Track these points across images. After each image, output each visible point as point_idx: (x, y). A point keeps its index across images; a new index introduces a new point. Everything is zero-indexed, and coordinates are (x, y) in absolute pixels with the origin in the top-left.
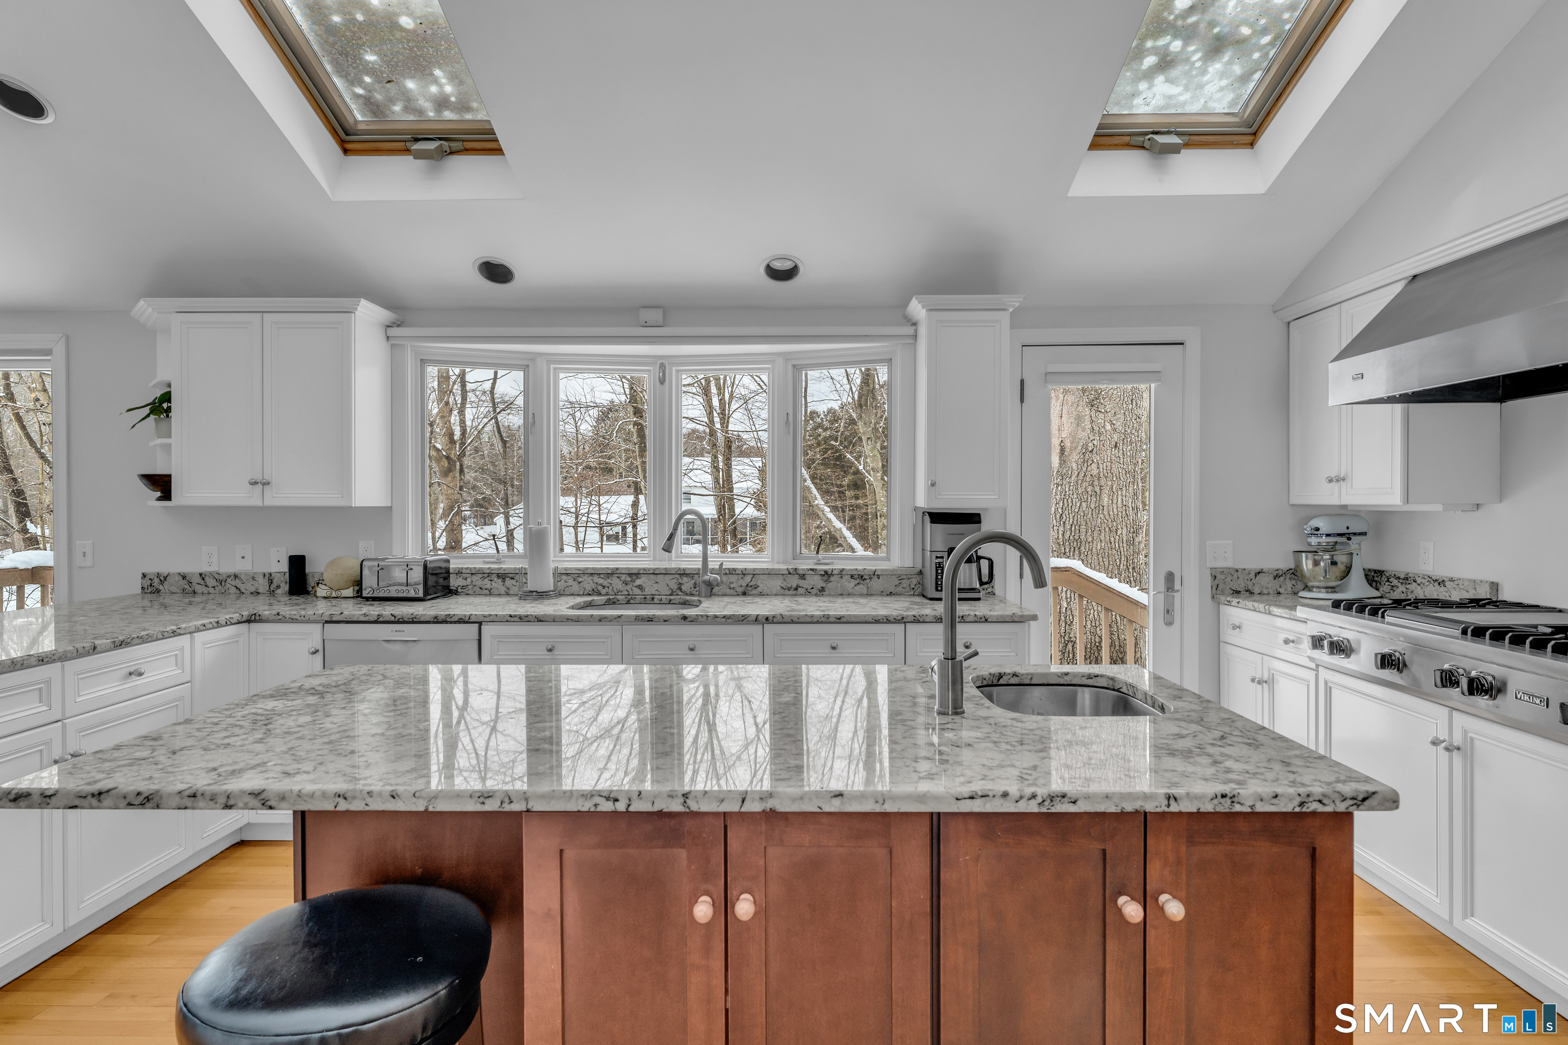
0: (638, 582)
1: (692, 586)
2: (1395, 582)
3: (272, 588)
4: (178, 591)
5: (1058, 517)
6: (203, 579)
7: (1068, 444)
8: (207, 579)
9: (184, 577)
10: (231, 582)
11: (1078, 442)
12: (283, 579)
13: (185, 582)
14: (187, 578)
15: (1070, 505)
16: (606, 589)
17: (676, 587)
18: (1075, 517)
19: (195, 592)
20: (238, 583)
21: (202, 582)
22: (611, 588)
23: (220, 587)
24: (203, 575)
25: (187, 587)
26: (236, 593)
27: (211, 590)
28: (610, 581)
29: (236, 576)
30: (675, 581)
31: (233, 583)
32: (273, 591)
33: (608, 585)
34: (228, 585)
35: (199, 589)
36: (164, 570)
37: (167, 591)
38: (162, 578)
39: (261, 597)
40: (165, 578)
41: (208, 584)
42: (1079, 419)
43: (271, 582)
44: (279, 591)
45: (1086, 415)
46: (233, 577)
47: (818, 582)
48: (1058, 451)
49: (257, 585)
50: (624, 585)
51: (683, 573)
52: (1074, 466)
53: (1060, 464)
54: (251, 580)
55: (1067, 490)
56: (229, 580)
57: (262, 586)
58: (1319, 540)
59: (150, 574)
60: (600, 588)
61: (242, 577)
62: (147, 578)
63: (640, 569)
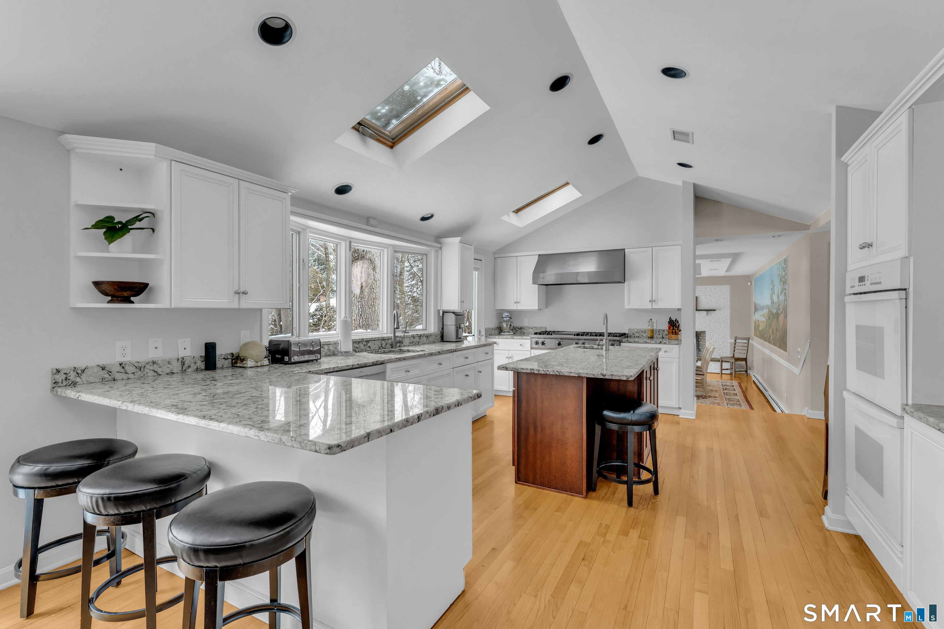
0: (369, 345)
1: (385, 345)
2: (517, 329)
3: (184, 368)
4: (97, 381)
5: (359, 315)
6: (123, 368)
7: (364, 285)
8: (127, 368)
9: (103, 369)
10: (150, 368)
11: (368, 284)
12: (192, 361)
13: (105, 372)
14: (107, 369)
15: (365, 310)
16: (358, 349)
17: (381, 346)
18: (367, 315)
19: (114, 380)
20: (155, 367)
21: (122, 370)
22: (360, 348)
23: (139, 372)
24: (123, 365)
25: (106, 376)
26: (154, 376)
27: (131, 376)
28: (359, 345)
29: (154, 363)
30: (380, 343)
31: (152, 368)
32: (185, 370)
33: (359, 347)
34: (146, 370)
35: (118, 376)
36: (81, 365)
37: (85, 382)
38: (79, 372)
39: (175, 375)
40: (83, 371)
41: (128, 371)
42: (369, 275)
43: (183, 364)
44: (190, 370)
45: (372, 273)
46: (151, 364)
47: (417, 339)
48: (360, 287)
49: (172, 368)
50: (364, 346)
51: (383, 339)
52: (366, 294)
53: (360, 293)
54: (167, 364)
55: (363, 304)
56: (147, 366)
57: (176, 367)
58: (507, 319)
59: (64, 369)
60: (356, 349)
61: (159, 362)
62: (62, 373)
63: (370, 338)
